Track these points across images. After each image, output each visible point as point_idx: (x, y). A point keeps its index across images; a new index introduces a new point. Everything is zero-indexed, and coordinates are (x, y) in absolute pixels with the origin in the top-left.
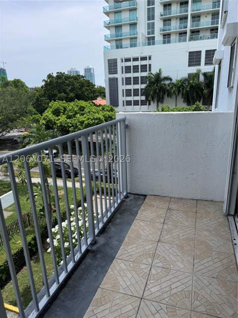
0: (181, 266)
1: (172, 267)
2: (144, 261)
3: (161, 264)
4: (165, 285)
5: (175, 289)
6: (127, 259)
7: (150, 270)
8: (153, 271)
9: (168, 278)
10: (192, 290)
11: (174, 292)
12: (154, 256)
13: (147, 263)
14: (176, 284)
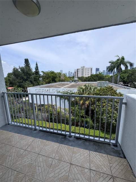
0: (51, 175)
1: (51, 169)
2: (57, 155)
3: (54, 163)
4: (42, 164)
5: (38, 168)
6: (59, 148)
7: (51, 158)
8: (50, 159)
9: (45, 166)
10: (35, 178)
11: (37, 168)
12: (60, 160)
13: (55, 157)
14: (41, 170)
